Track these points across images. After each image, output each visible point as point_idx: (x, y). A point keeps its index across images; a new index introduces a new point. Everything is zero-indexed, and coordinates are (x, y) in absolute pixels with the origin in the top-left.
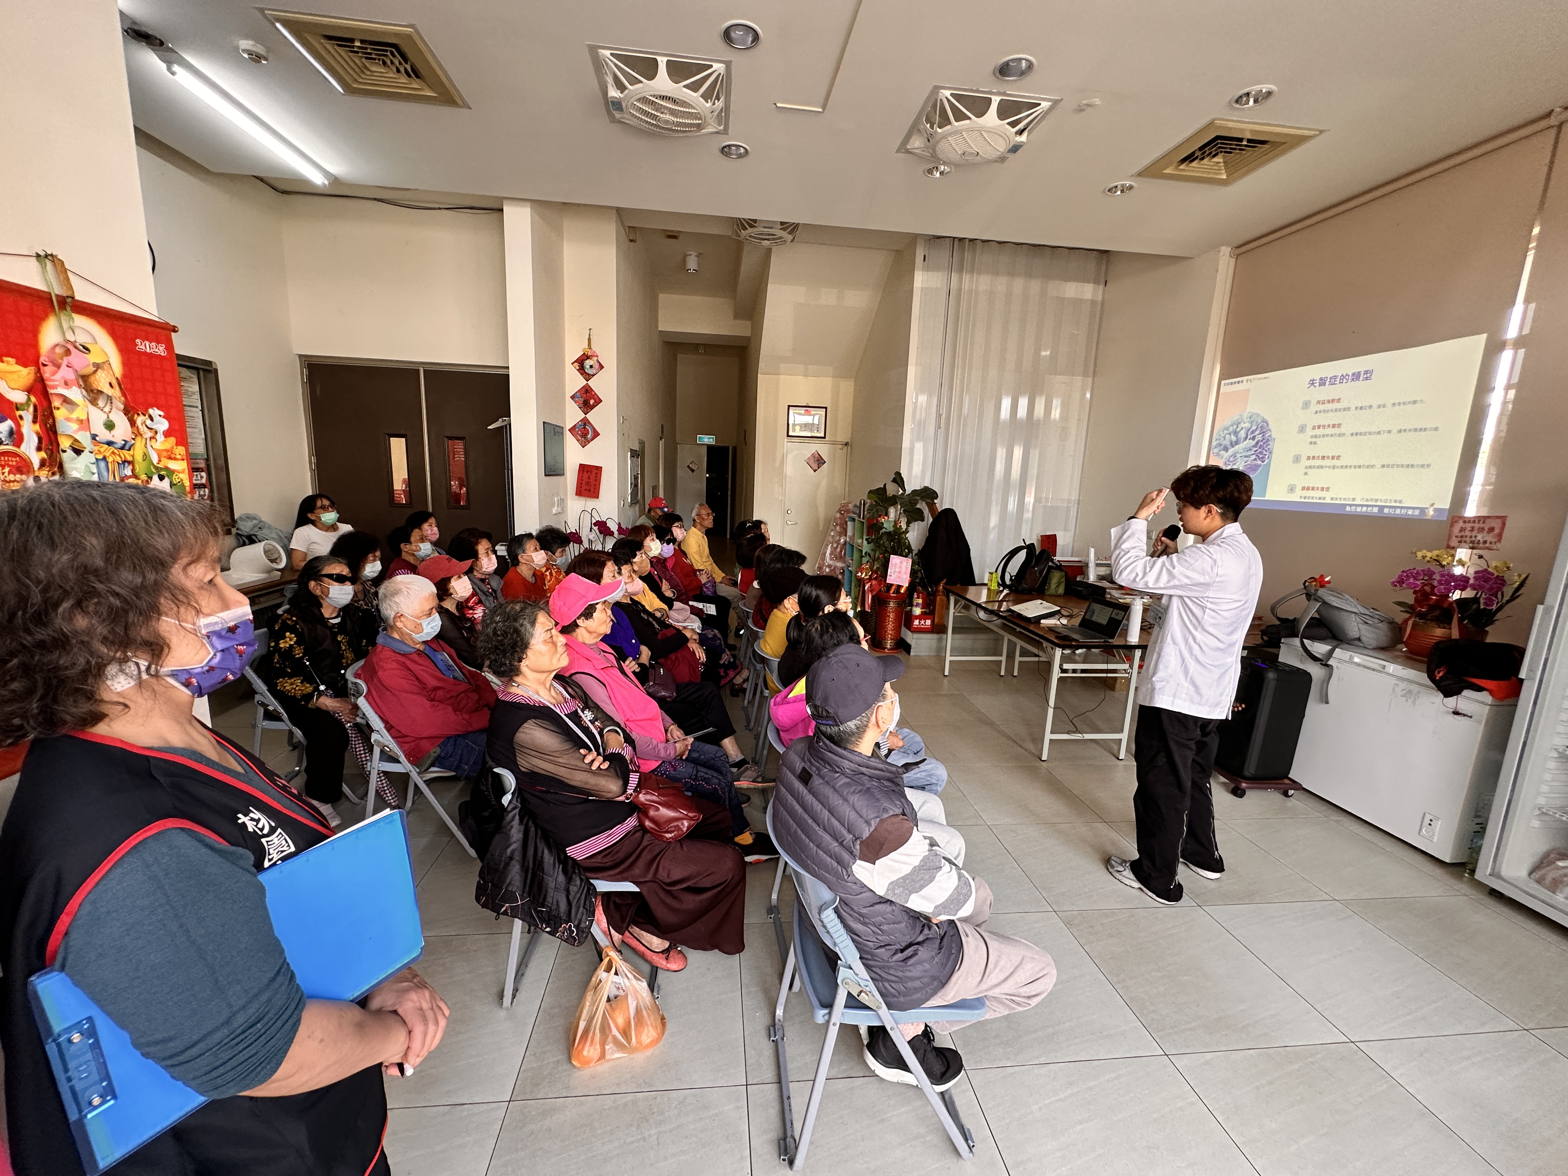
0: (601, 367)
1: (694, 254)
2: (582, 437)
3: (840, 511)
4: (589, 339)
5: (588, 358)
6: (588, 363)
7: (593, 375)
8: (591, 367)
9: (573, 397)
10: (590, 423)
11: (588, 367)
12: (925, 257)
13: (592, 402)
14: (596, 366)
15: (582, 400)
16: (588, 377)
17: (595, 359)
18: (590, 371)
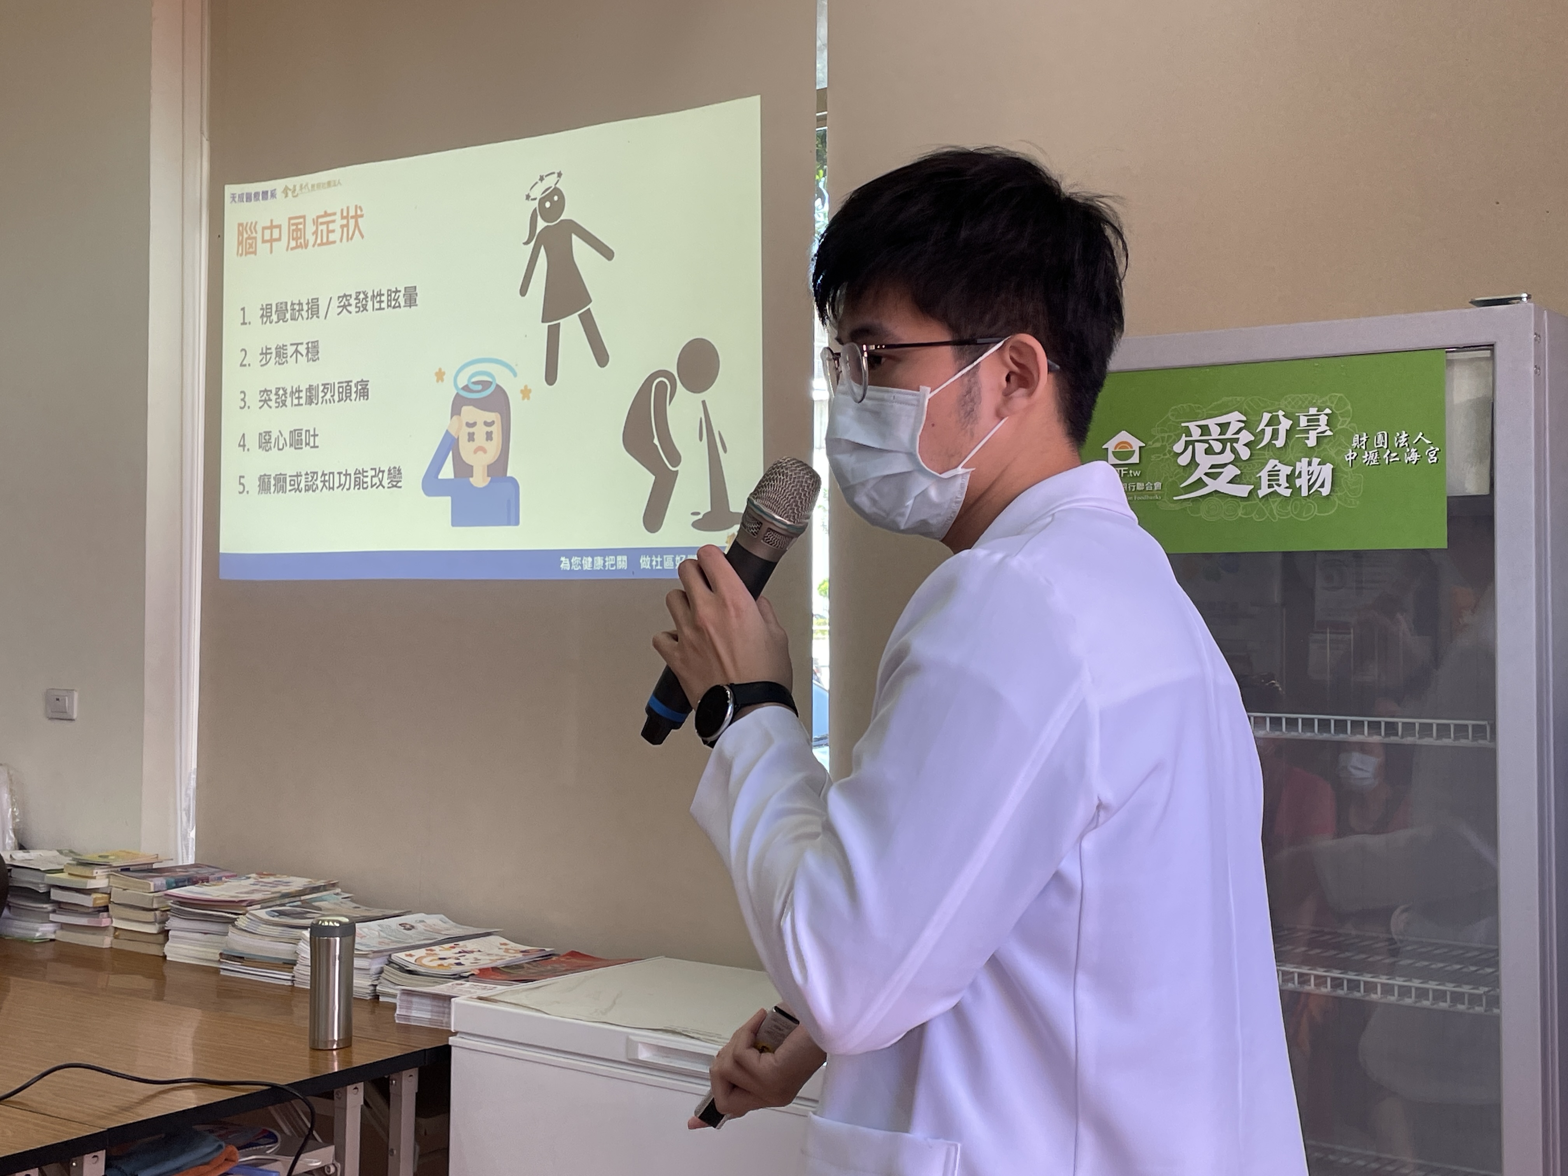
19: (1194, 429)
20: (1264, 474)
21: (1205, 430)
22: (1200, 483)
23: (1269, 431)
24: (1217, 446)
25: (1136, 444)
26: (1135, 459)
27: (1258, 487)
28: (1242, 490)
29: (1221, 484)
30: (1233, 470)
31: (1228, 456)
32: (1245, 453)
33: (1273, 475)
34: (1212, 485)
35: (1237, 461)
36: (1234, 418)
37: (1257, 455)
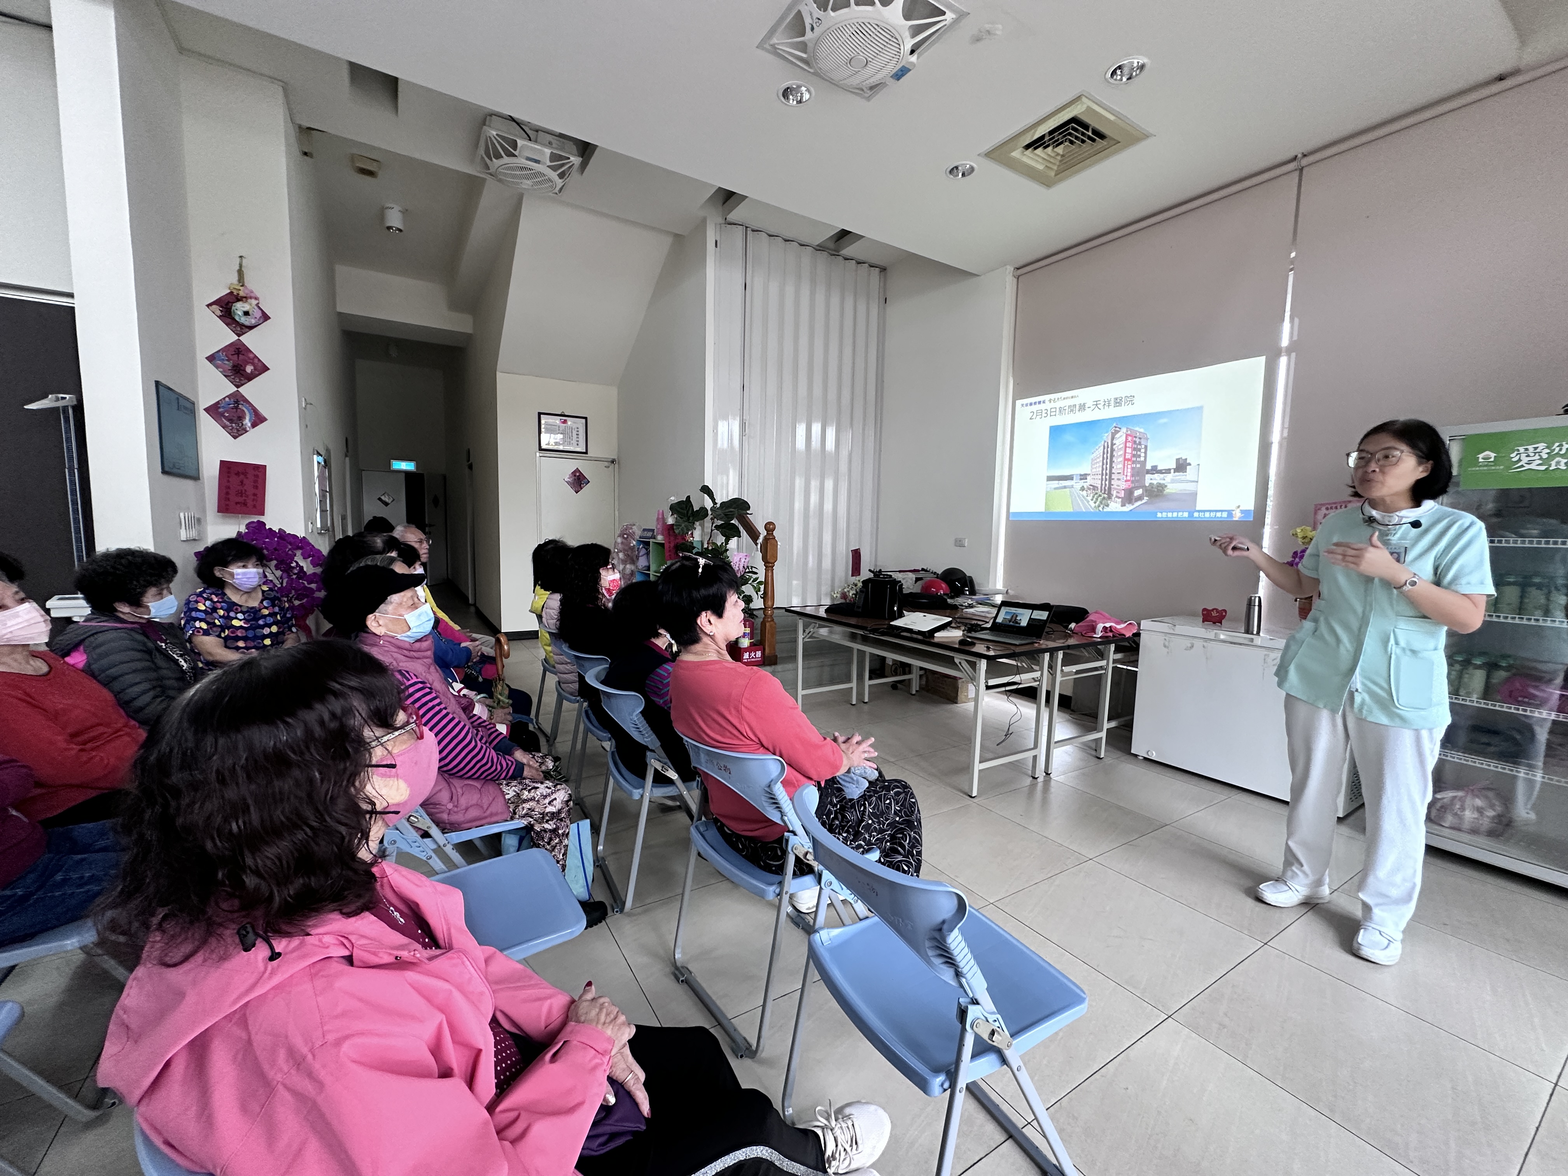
0: (266, 317)
1: (397, 208)
2: (231, 421)
3: (621, 535)
4: (240, 272)
5: (239, 299)
6: (239, 308)
7: (251, 328)
8: (246, 313)
9: (211, 359)
10: (246, 401)
11: (240, 313)
12: (716, 242)
13: (249, 369)
14: (258, 314)
15: (229, 365)
16: (241, 329)
17: (254, 302)
18: (244, 320)
19: (1522, 449)
20: (1553, 463)
21: (1527, 449)
22: (1522, 466)
23: (1557, 449)
24: (1532, 454)
25: (1493, 455)
26: (1492, 460)
27: (1550, 465)
28: (1543, 468)
29: (1533, 466)
30: (1539, 462)
31: (1537, 457)
32: (1545, 456)
33: (1558, 463)
34: (1527, 467)
35: (1541, 459)
36: (1541, 446)
37: (1551, 457)
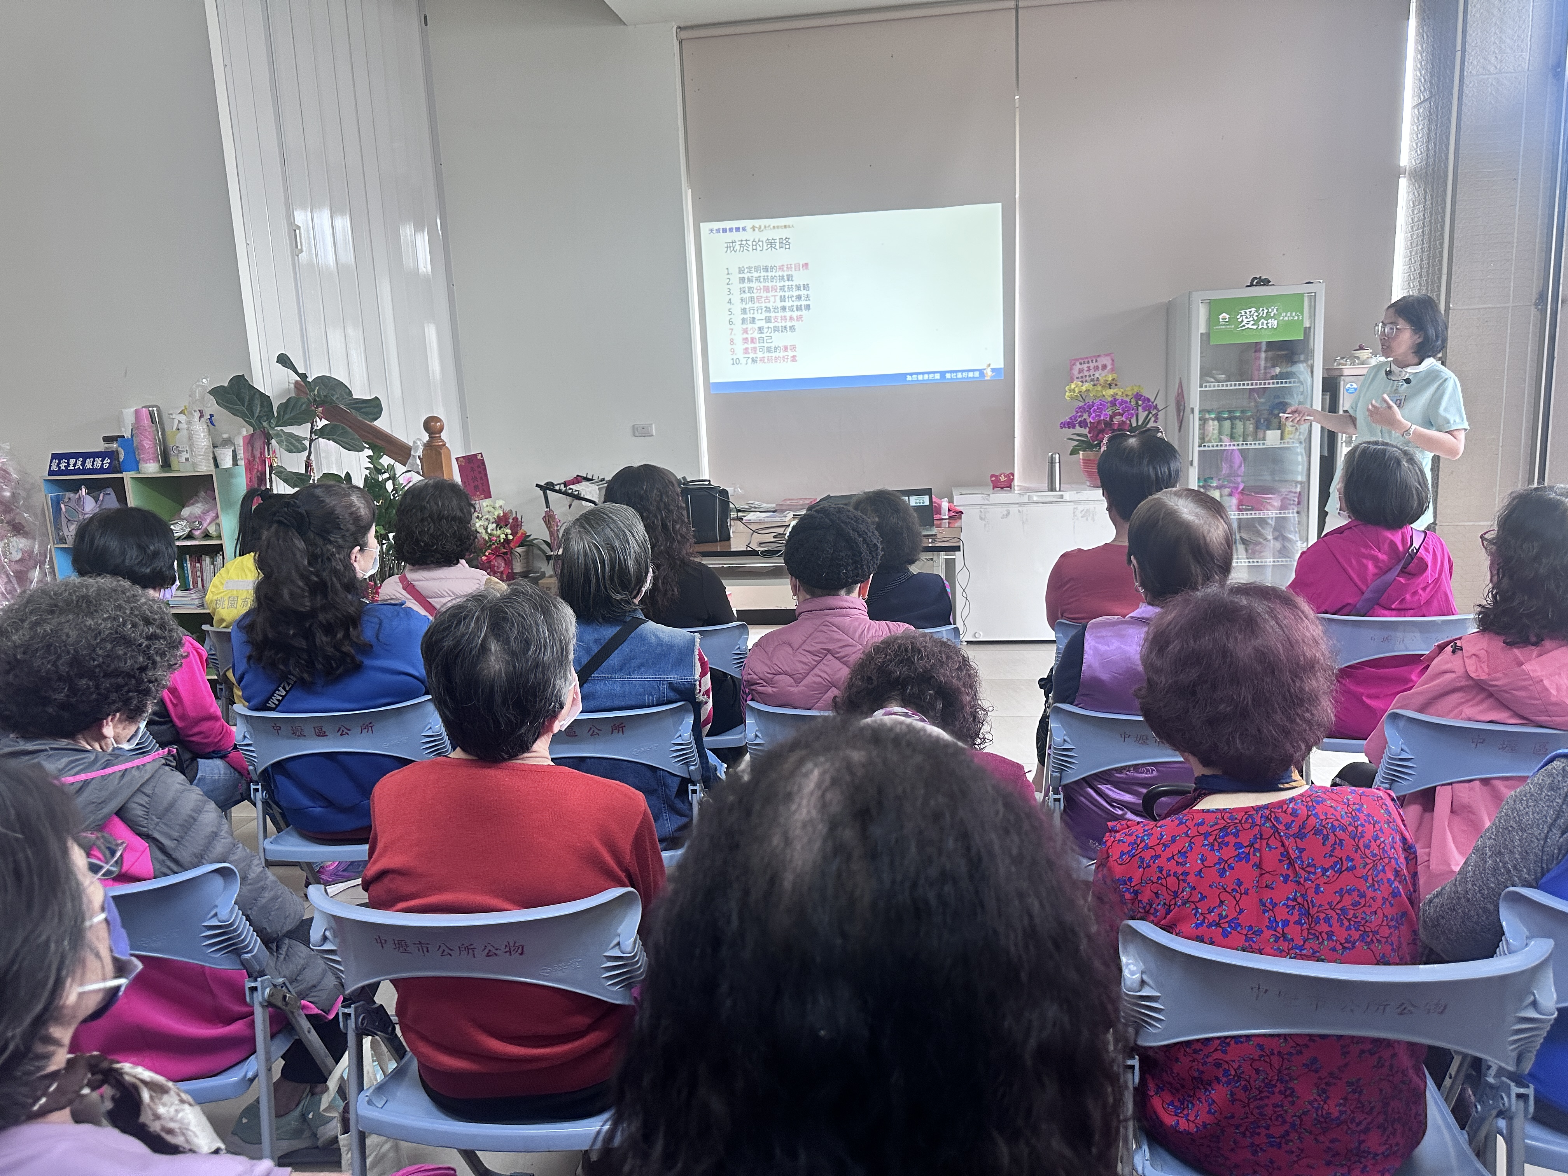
19: (1243, 312)
20: (1260, 323)
21: (1246, 313)
22: (1244, 326)
23: (1262, 313)
24: (1249, 316)
25: (1227, 316)
26: (1228, 320)
27: (1258, 326)
28: (1255, 327)
30: (1252, 322)
31: (1251, 319)
32: (1256, 318)
33: (1263, 323)
34: (1247, 326)
36: (1253, 310)
37: (1259, 318)
